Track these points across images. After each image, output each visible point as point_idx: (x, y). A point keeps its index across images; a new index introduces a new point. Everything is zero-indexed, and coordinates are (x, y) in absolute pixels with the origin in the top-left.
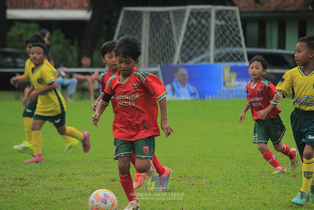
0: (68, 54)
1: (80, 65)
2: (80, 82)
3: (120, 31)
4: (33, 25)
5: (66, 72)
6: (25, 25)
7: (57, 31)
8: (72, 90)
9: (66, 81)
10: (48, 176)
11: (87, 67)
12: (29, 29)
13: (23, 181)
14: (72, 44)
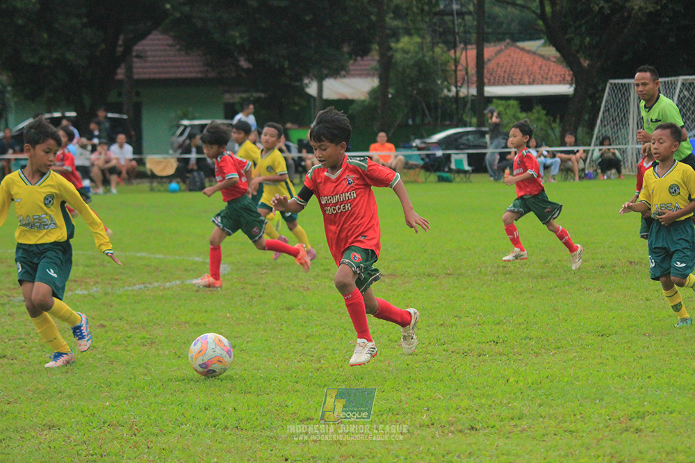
0: (550, 132)
1: (563, 144)
2: (563, 161)
3: (605, 106)
4: (512, 102)
5: (548, 151)
6: (504, 102)
7: (538, 108)
8: (555, 170)
9: (549, 161)
10: (533, 263)
11: (571, 145)
12: (509, 106)
13: (506, 269)
14: (554, 121)
